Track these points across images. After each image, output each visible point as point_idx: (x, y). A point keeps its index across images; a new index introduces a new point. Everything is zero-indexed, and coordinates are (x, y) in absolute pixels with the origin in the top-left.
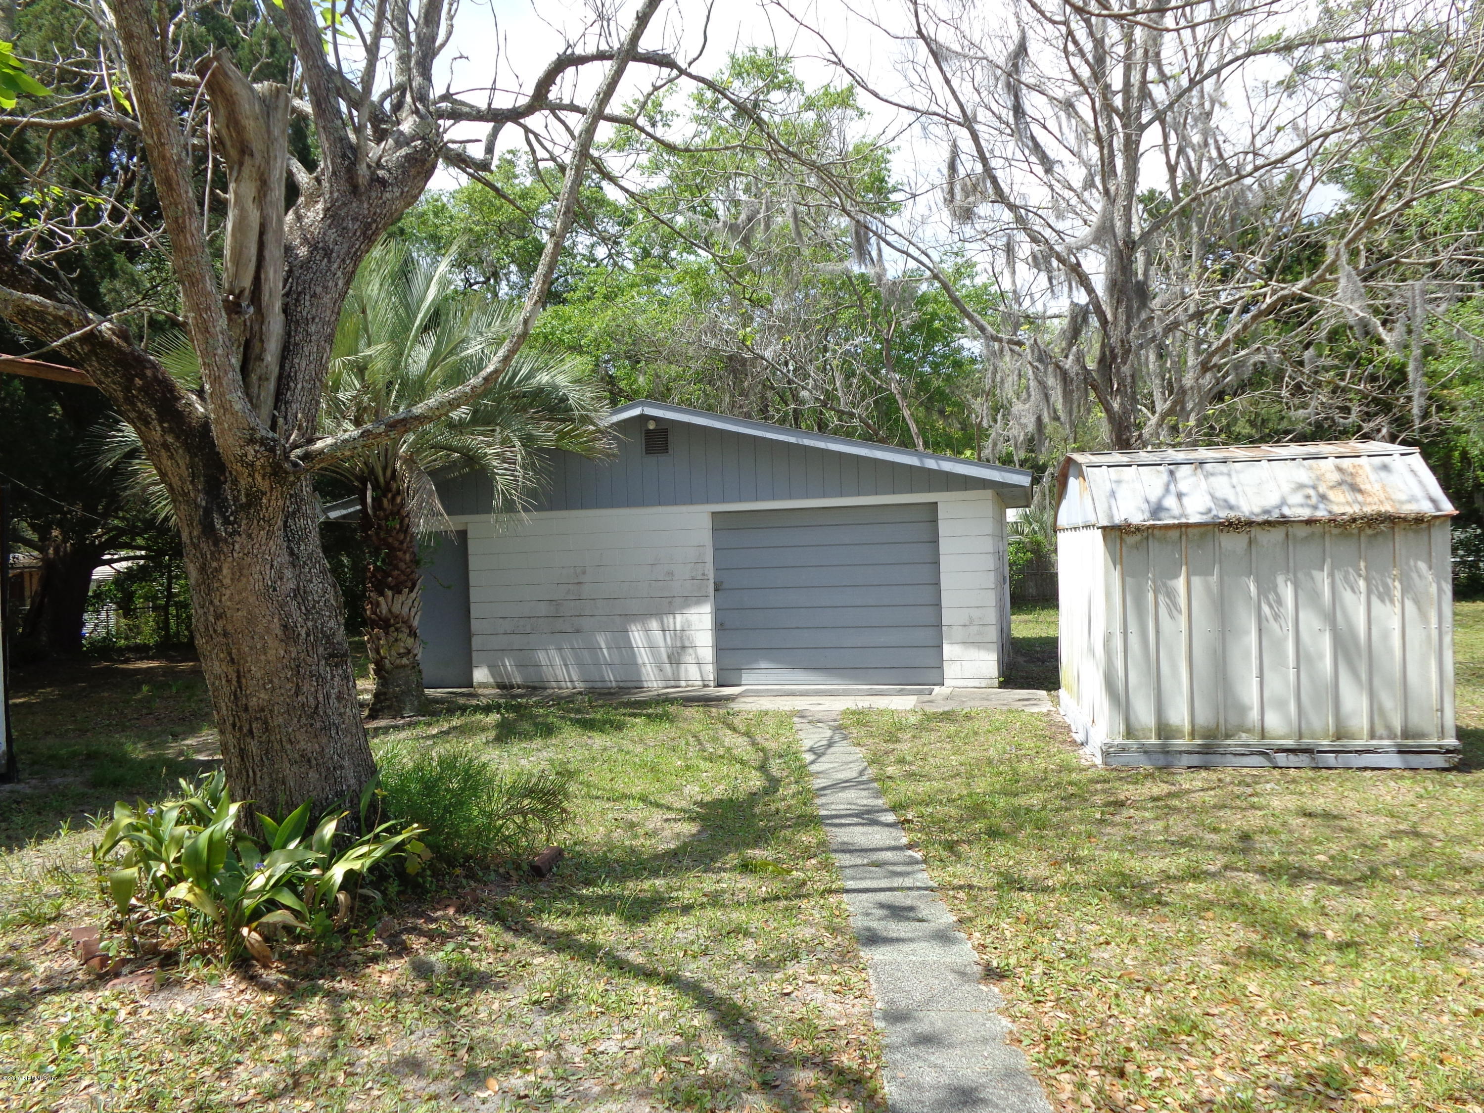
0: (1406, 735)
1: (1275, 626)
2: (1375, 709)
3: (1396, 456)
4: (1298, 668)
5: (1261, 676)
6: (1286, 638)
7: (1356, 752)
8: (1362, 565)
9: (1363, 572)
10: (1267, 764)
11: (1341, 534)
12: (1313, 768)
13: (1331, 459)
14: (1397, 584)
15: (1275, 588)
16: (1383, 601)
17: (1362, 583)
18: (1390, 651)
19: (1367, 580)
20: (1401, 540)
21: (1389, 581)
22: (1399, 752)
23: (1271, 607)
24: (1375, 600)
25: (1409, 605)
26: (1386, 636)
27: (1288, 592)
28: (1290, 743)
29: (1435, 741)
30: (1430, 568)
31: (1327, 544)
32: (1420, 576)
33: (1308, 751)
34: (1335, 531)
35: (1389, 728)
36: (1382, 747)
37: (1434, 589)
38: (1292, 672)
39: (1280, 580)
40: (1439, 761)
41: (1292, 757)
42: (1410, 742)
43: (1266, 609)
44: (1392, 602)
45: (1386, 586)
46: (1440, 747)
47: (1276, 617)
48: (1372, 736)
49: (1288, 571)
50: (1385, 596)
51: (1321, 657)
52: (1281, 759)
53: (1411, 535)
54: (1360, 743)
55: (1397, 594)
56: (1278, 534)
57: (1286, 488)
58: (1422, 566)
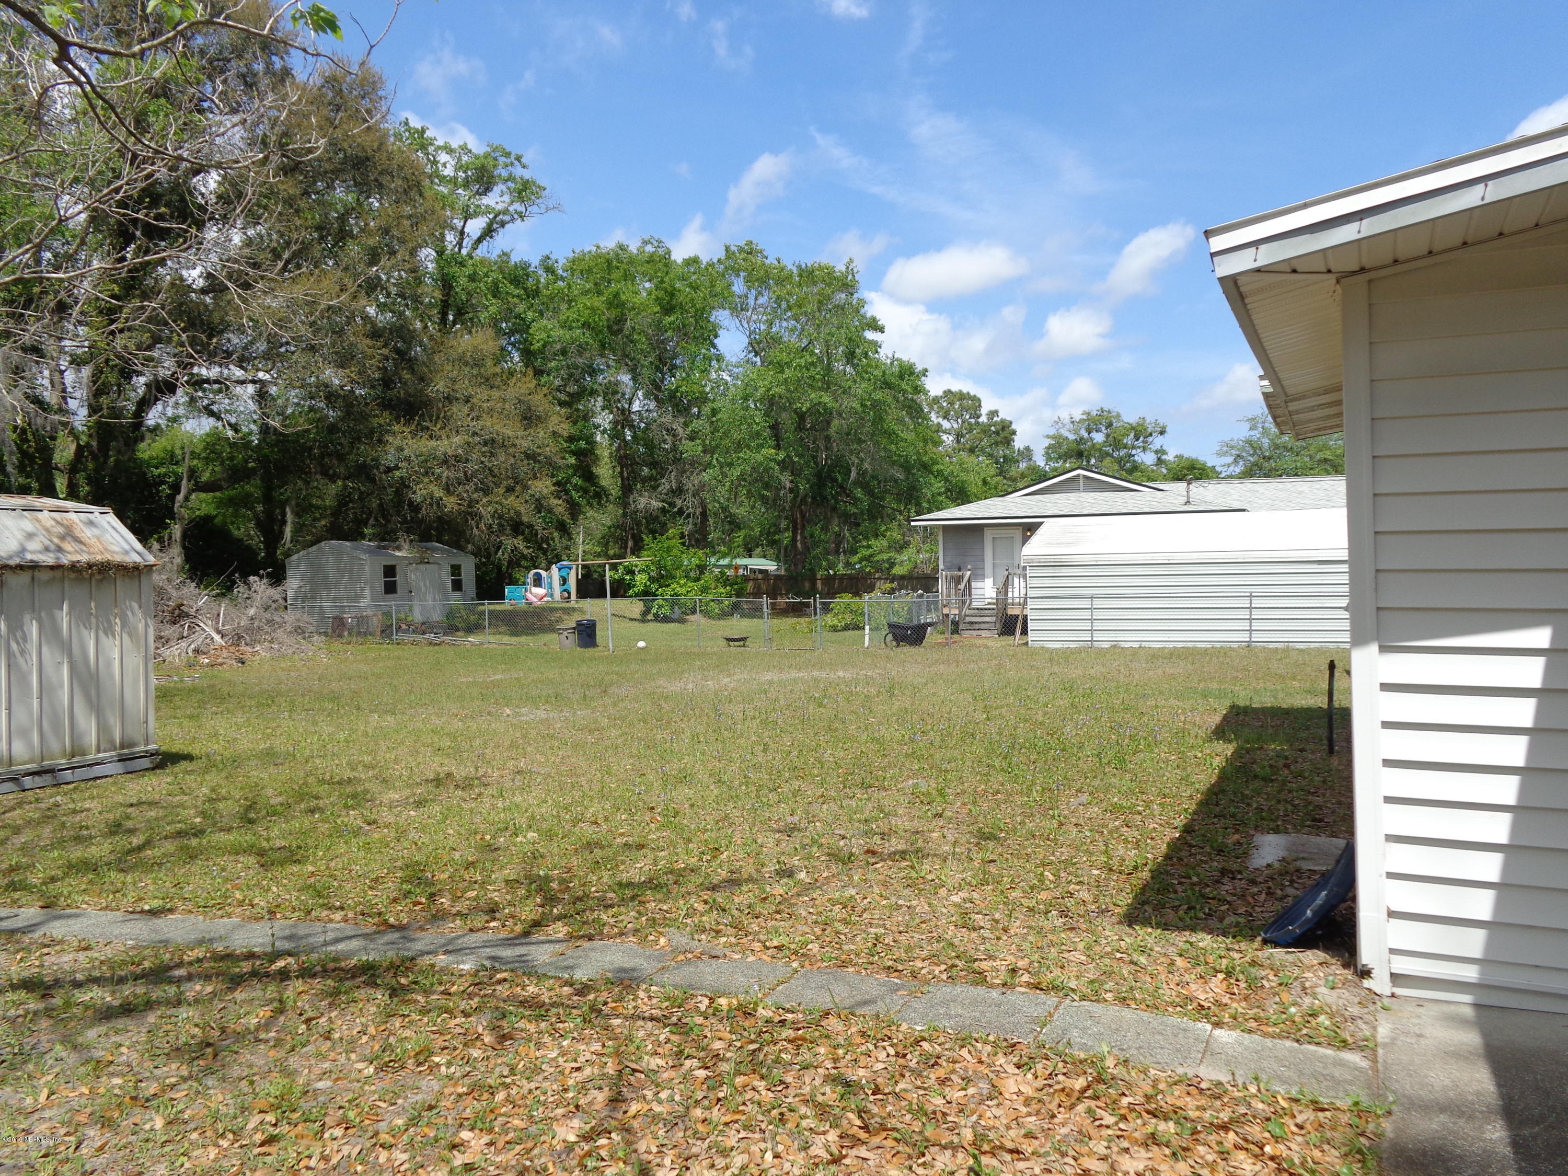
0: (122, 746)
1: (21, 661)
2: (103, 728)
3: (97, 514)
4: (40, 697)
5: (9, 708)
6: (31, 672)
7: (89, 765)
8: (93, 604)
9: (93, 611)
10: (16, 788)
11: (76, 579)
12: (55, 785)
13: (46, 513)
14: (117, 620)
15: (21, 627)
16: (107, 635)
17: (93, 620)
18: (112, 677)
19: (97, 617)
20: (122, 586)
21: (112, 618)
22: (119, 761)
23: (18, 643)
24: (101, 633)
25: (125, 636)
26: (109, 664)
27: (34, 630)
28: (32, 767)
29: (142, 748)
30: (140, 607)
31: (66, 586)
32: (133, 613)
33: (51, 771)
34: (73, 576)
35: (112, 742)
36: (106, 758)
37: (141, 626)
38: (36, 702)
39: (27, 618)
40: (146, 763)
41: (37, 778)
42: (125, 751)
43: (14, 646)
44: (114, 636)
45: (109, 622)
46: (146, 752)
47: (23, 652)
48: (98, 751)
49: (34, 611)
50: (109, 631)
51: (62, 686)
52: (28, 781)
53: (127, 580)
54: (91, 757)
55: (118, 628)
56: (25, 577)
57: (20, 536)
58: (135, 605)
